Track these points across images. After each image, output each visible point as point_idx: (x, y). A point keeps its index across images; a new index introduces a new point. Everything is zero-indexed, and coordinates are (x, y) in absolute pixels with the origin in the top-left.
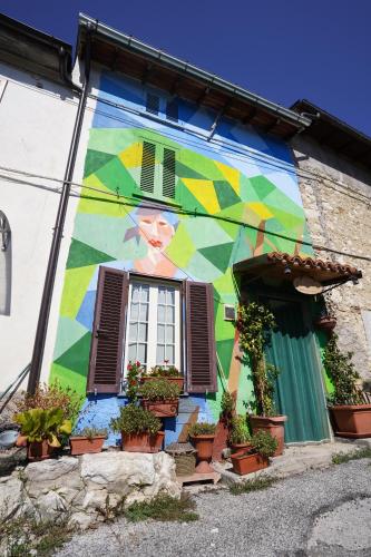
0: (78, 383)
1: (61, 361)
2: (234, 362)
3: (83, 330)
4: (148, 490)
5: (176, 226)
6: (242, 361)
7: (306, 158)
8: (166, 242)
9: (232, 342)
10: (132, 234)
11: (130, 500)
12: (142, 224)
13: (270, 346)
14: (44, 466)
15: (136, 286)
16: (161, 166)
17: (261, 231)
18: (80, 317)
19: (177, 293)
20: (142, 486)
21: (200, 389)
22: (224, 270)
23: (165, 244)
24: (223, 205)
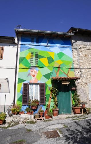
0: (21, 103)
1: (18, 100)
2: (50, 98)
3: (21, 95)
4: (30, 120)
5: (38, 71)
6: (52, 98)
7: (76, 42)
8: (36, 75)
9: (49, 94)
10: (29, 75)
11: (27, 121)
12: (31, 72)
13: (58, 95)
14: (15, 116)
15: (30, 85)
16: (35, 57)
17: (59, 68)
18: (20, 92)
19: (39, 85)
20: (29, 119)
21: (42, 104)
22: (49, 79)
23: (36, 76)
24: (49, 63)
